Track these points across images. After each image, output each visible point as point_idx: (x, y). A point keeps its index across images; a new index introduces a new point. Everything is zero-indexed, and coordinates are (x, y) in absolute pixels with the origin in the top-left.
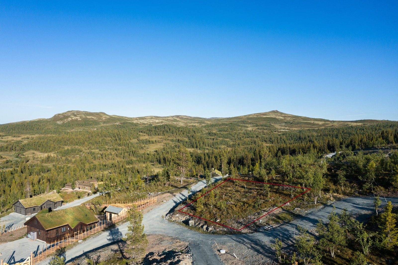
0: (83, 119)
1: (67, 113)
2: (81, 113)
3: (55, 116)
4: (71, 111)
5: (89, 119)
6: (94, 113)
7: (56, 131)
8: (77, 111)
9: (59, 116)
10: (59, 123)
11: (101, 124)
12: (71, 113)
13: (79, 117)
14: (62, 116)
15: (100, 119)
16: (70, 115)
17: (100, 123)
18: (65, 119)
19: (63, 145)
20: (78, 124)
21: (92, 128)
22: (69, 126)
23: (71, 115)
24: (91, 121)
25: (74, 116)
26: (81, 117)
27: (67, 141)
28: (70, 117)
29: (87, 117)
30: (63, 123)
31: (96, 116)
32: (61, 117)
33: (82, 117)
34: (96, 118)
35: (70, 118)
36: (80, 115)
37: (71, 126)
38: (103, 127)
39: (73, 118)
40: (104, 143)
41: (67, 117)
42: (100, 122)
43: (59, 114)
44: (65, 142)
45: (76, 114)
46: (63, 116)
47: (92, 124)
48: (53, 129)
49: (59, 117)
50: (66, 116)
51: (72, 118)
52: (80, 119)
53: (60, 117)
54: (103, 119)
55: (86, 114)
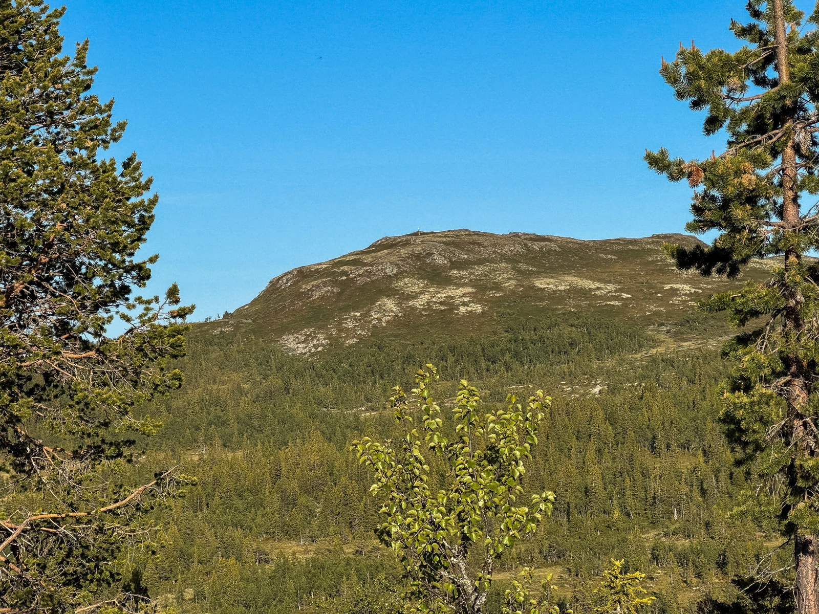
0: (498, 302)
1: (368, 259)
2: (485, 253)
3: (274, 286)
4: (405, 242)
5: (556, 297)
6: (604, 246)
7: (263, 417)
8: (457, 234)
9: (305, 287)
10: (301, 349)
11: (655, 343)
12: (403, 252)
13: (471, 284)
14: (321, 290)
15: (651, 298)
16: (390, 270)
17: (650, 331)
18: (347, 309)
19: (271, 536)
20: (452, 350)
21: (571, 377)
22: (378, 372)
23: (400, 274)
24: (567, 317)
25: (421, 284)
26: (481, 288)
27: (302, 499)
28: (391, 292)
29: (540, 283)
30: (335, 343)
31: (618, 268)
32: (317, 295)
33: (497, 287)
34: (611, 287)
35: (390, 304)
36: (479, 269)
37: (398, 367)
38: (669, 363)
39: (419, 303)
40: (631, 503)
41: (363, 289)
42: (648, 321)
43: (304, 274)
44: (288, 501)
45: (440, 260)
46: (335, 283)
47: (573, 344)
48: (245, 402)
49: (299, 296)
50: (361, 281)
51: (403, 297)
52: (478, 308)
53: (308, 293)
54: (674, 292)
55: (530, 256)
